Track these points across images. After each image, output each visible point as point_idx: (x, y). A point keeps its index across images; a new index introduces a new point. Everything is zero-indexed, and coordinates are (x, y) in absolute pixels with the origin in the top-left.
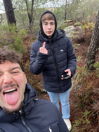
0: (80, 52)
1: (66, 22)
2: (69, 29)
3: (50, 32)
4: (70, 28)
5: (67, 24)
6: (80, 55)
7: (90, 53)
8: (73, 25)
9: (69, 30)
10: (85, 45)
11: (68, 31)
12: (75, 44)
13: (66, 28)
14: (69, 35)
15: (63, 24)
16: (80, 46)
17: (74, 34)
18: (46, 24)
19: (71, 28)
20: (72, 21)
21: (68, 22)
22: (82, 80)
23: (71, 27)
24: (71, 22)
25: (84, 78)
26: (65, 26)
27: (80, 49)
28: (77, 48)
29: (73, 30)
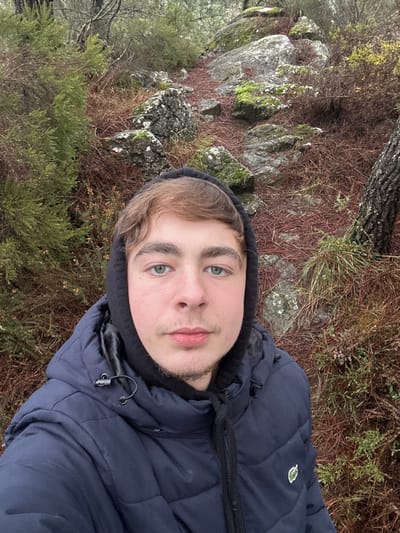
0: (323, 163)
1: (255, 14)
2: (269, 47)
3: (192, 338)
4: (274, 43)
5: (260, 26)
6: (321, 176)
7: (386, 179)
8: (287, 33)
9: (270, 52)
10: (342, 132)
11: (267, 59)
12: (301, 126)
13: (256, 43)
14: (275, 82)
15: (243, 20)
16: (323, 135)
17: (295, 77)
18: (160, 268)
19: (277, 46)
20: (282, 14)
21: (265, 15)
22: (337, 291)
23: (280, 43)
24: (275, 15)
25: (344, 282)
26: (249, 33)
27: (324, 149)
28: (309, 144)
29: (287, 55)
